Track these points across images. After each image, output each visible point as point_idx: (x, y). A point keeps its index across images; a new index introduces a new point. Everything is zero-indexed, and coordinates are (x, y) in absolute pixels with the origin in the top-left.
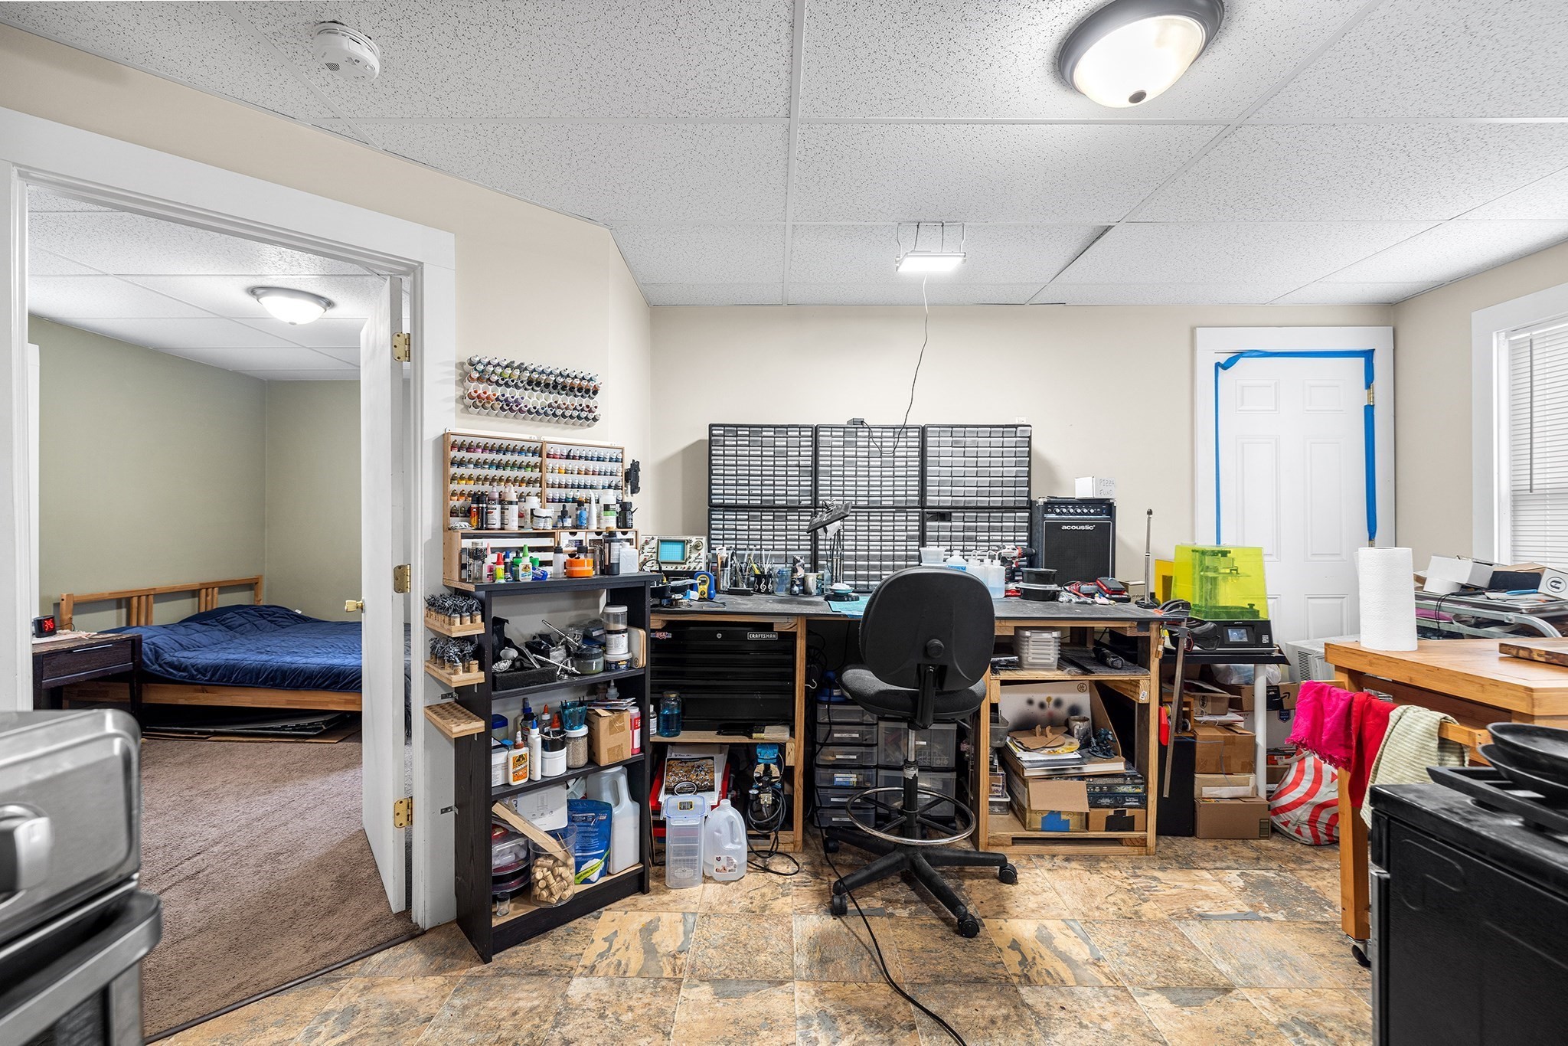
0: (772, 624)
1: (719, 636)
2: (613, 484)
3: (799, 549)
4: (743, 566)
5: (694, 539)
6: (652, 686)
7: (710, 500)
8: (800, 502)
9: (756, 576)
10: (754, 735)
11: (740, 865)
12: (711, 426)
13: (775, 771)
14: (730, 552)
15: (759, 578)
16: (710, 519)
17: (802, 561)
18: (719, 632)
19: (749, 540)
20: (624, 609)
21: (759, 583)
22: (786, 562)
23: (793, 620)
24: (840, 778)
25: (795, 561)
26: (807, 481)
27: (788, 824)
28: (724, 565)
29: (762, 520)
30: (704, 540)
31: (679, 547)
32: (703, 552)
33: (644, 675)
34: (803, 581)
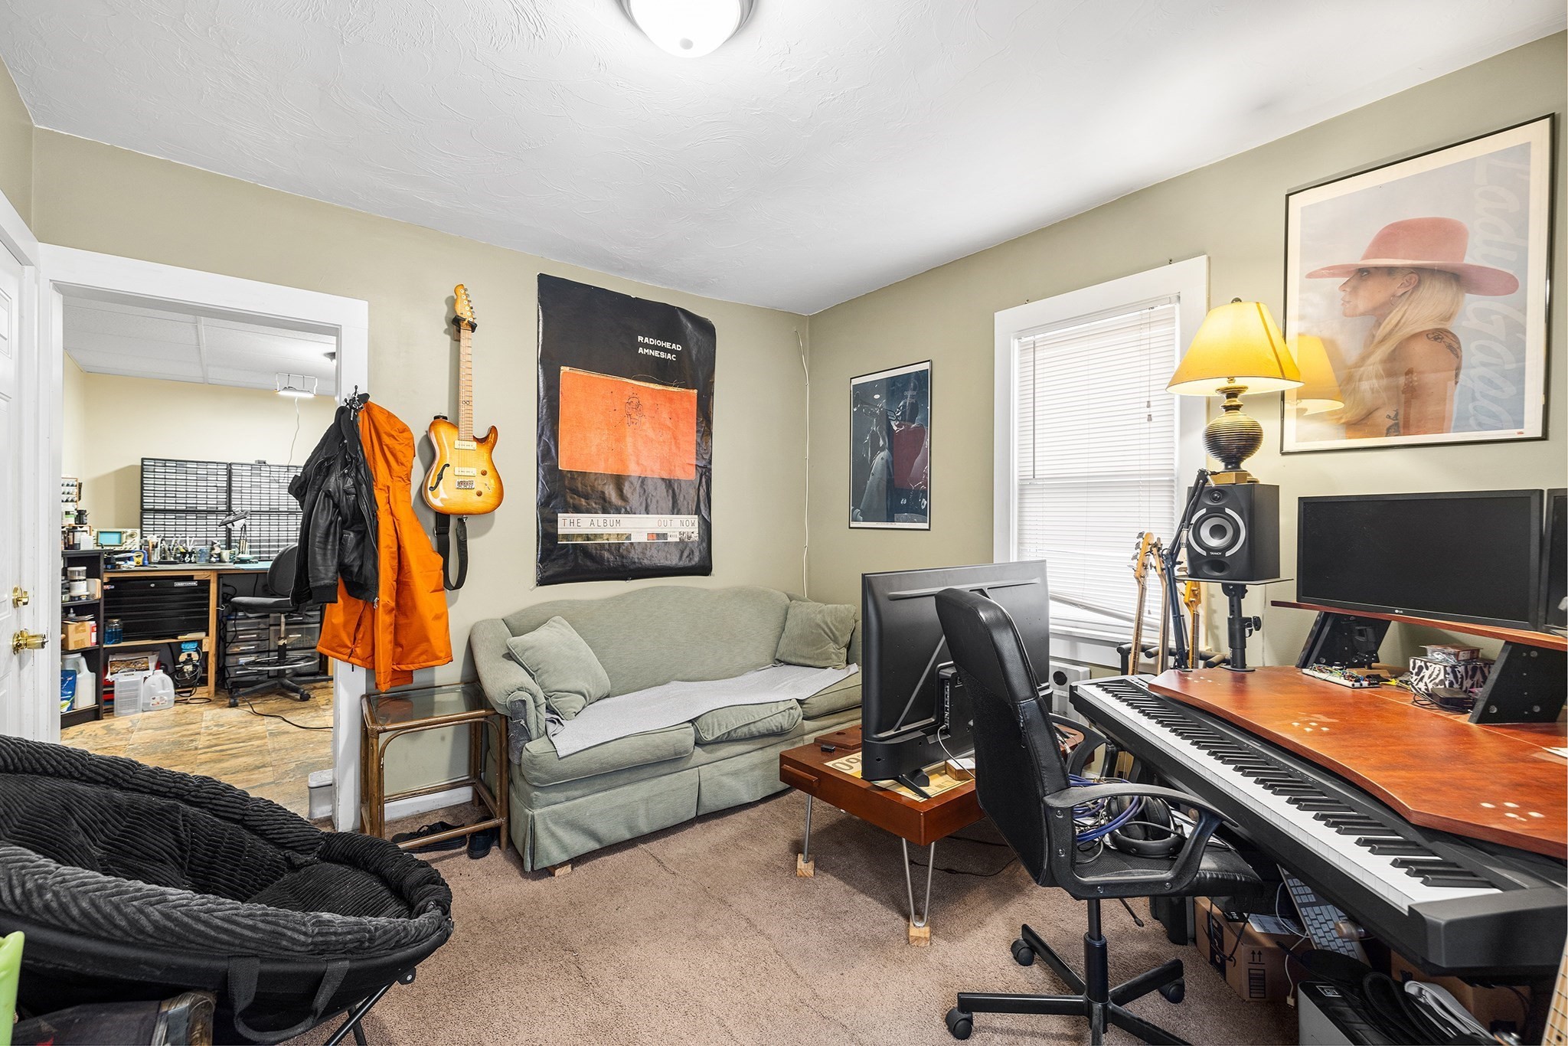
0: (193, 576)
1: (153, 585)
2: (70, 499)
3: (217, 537)
4: (171, 547)
5: (130, 531)
6: (105, 609)
7: (142, 506)
8: (217, 508)
9: (181, 553)
10: (179, 637)
11: (169, 701)
12: (143, 459)
13: (195, 657)
14: (160, 539)
15: (184, 554)
16: (142, 518)
17: (219, 543)
18: (152, 583)
19: (175, 531)
20: (85, 568)
21: (184, 557)
22: (206, 544)
23: (208, 573)
24: (243, 660)
25: (213, 543)
26: (223, 496)
27: (204, 681)
28: (155, 547)
29: (186, 519)
30: (138, 531)
31: (117, 536)
32: (137, 538)
33: (99, 603)
34: (219, 555)
